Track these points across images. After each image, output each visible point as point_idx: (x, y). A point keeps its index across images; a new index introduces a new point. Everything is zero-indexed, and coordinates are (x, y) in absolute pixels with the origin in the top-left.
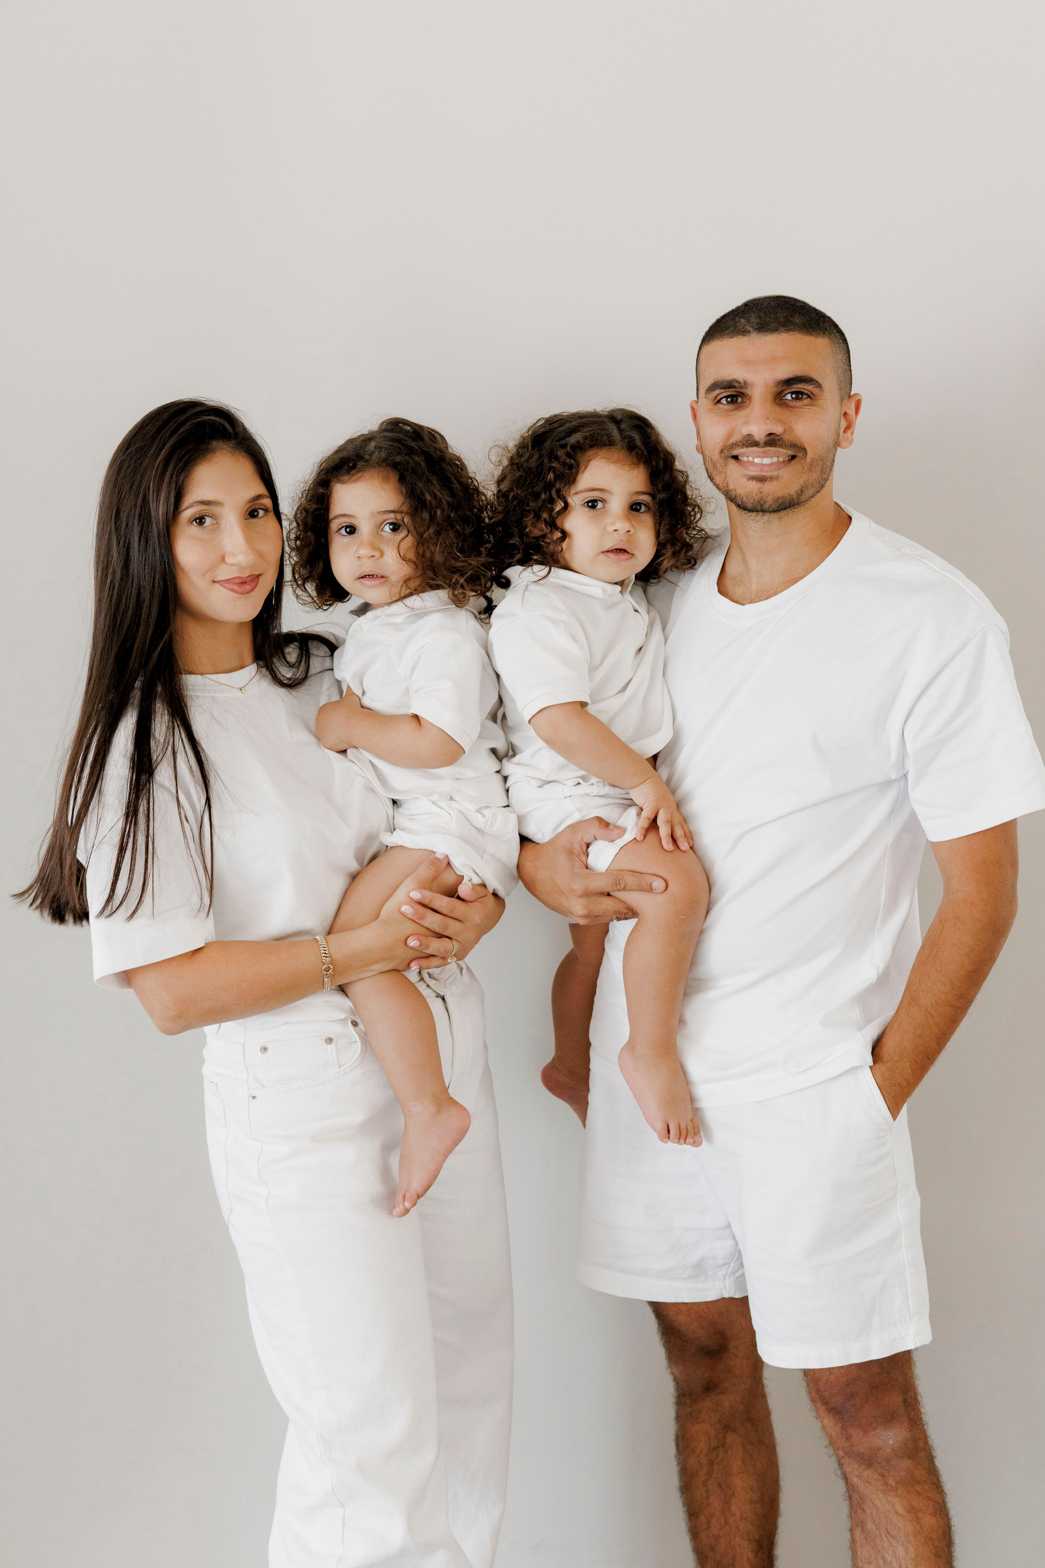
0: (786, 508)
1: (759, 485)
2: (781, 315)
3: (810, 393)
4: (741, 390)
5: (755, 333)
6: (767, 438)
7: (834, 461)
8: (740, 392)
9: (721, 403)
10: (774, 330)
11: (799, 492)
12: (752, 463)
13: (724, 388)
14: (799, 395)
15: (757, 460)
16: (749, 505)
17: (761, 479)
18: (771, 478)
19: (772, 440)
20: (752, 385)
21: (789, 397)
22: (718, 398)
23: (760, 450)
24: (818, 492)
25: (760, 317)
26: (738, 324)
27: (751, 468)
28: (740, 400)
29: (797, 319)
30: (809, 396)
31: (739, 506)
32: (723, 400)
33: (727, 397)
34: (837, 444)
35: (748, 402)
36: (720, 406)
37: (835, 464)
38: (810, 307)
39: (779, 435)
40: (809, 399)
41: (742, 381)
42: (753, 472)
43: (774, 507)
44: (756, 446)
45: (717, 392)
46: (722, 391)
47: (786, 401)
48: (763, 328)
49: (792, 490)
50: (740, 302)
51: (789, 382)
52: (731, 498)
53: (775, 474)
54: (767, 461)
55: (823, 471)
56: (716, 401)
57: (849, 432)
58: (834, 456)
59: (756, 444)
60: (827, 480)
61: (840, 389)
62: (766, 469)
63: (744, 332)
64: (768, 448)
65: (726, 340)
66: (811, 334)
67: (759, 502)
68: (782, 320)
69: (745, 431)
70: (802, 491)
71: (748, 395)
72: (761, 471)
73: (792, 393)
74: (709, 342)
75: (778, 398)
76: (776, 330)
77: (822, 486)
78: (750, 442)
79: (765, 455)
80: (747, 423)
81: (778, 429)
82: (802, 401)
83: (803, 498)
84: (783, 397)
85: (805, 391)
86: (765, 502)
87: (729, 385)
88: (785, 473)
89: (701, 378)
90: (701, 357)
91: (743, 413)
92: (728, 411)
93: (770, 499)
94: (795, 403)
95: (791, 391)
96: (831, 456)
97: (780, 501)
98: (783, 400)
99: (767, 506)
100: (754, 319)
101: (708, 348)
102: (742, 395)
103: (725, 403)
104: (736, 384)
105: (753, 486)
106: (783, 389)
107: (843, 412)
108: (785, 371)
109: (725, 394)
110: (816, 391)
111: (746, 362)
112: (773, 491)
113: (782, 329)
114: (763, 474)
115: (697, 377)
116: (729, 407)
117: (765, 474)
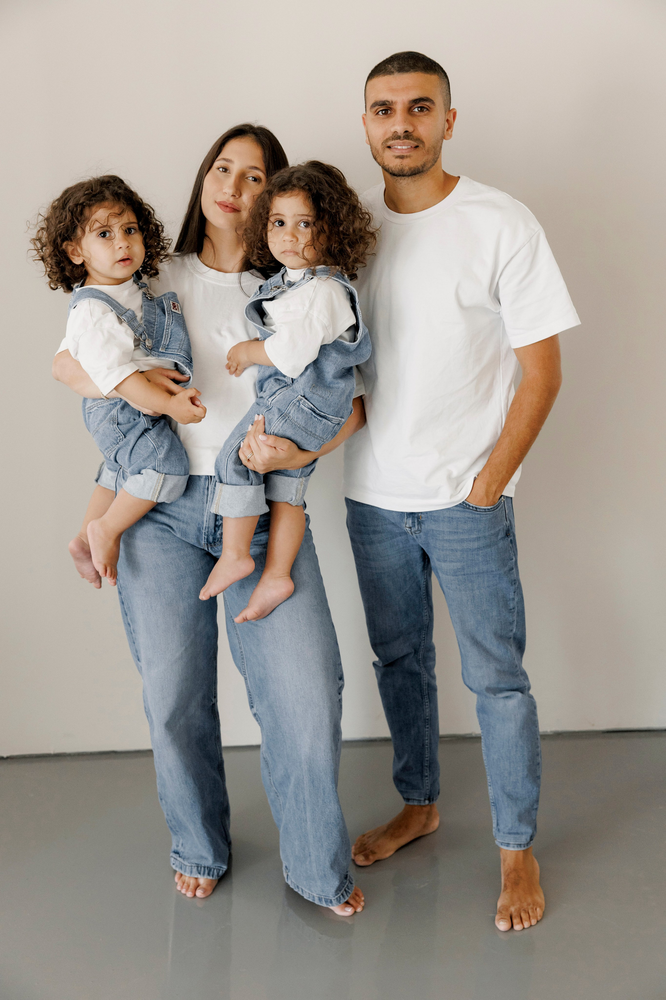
0: (415, 174)
1: (401, 160)
2: (411, 62)
3: (428, 107)
4: (390, 106)
5: (397, 73)
6: (405, 134)
7: (441, 147)
8: (390, 107)
9: (379, 115)
10: (407, 71)
11: (423, 166)
12: (397, 149)
13: (381, 105)
14: (422, 109)
15: (399, 147)
16: (396, 173)
17: (402, 157)
18: (407, 157)
19: (407, 135)
20: (396, 103)
21: (416, 110)
22: (377, 111)
23: (401, 141)
24: (433, 165)
25: (399, 64)
26: (387, 68)
27: (397, 151)
28: (389, 112)
29: (420, 64)
30: (428, 109)
31: (391, 173)
32: (380, 113)
33: (382, 110)
34: (444, 137)
35: (394, 113)
36: (379, 116)
37: (442, 149)
38: (427, 57)
39: (410, 133)
40: (427, 111)
41: (390, 101)
42: (398, 153)
43: (409, 173)
44: (399, 139)
45: (377, 107)
46: (379, 107)
47: (415, 113)
48: (401, 70)
49: (419, 164)
50: (388, 56)
51: (416, 101)
52: (385, 169)
53: (408, 154)
54: (404, 147)
55: (435, 154)
56: (376, 113)
57: (450, 131)
58: (442, 144)
59: (399, 138)
60: (438, 158)
61: (445, 105)
62: (404, 151)
63: (391, 73)
64: (405, 141)
65: (381, 77)
66: (428, 73)
67: (401, 170)
68: (412, 65)
69: (393, 130)
70: (424, 165)
71: (393, 109)
72: (402, 153)
73: (418, 107)
74: (371, 78)
75: (410, 110)
76: (409, 71)
77: (436, 162)
78: (396, 137)
79: (404, 144)
80: (394, 125)
81: (410, 129)
82: (424, 112)
83: (425, 169)
84: (413, 109)
85: (426, 106)
86: (404, 170)
87: (383, 103)
88: (414, 154)
89: (367, 100)
90: (367, 88)
91: (392, 120)
92: (383, 119)
93: (407, 168)
94: (419, 114)
95: (418, 106)
96: (439, 144)
97: (412, 169)
98: (413, 111)
99: (405, 172)
100: (396, 65)
101: (369, 83)
102: (390, 109)
103: (382, 114)
104: (387, 103)
105: (398, 161)
106: (413, 105)
107: (446, 119)
108: (414, 95)
109: (381, 109)
110: (431, 106)
111: (392, 90)
112: (408, 164)
113: (412, 70)
114: (402, 154)
115: (365, 100)
116: (384, 116)
117: (404, 154)
